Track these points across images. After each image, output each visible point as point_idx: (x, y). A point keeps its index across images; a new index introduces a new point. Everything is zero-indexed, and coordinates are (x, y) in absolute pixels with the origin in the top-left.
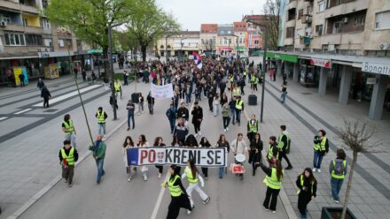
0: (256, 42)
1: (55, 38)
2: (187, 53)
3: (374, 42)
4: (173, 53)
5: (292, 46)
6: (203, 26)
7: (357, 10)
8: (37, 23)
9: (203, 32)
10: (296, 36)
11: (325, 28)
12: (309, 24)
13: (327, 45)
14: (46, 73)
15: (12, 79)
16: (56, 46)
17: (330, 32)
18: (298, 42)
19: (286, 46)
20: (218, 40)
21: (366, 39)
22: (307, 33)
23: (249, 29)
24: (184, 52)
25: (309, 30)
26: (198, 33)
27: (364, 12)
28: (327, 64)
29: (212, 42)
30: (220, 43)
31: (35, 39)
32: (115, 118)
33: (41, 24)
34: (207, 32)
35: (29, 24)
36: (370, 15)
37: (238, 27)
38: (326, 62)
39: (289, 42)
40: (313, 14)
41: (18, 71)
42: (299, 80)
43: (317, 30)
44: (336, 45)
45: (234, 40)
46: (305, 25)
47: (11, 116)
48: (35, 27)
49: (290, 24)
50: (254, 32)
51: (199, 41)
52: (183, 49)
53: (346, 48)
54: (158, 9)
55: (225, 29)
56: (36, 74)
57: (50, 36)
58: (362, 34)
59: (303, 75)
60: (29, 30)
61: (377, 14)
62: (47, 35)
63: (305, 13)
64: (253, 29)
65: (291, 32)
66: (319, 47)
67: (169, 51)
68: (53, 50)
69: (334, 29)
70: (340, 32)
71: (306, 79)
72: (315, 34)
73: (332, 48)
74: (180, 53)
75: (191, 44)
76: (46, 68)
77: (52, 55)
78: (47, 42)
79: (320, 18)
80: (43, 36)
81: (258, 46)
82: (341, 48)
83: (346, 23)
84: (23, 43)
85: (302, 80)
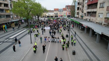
0: (69, 14)
1: (14, 15)
2: (50, 17)
3: (98, 20)
4: (46, 17)
5: (78, 17)
6: (55, 9)
7: (94, 11)
8: (9, 12)
9: (54, 11)
10: (79, 15)
11: (87, 14)
12: (83, 12)
13: (87, 19)
14: (11, 26)
15: (2, 28)
16: (14, 17)
17: (88, 15)
18: (80, 16)
19: (77, 17)
20: (59, 13)
21: (96, 19)
22: (82, 15)
23: (67, 10)
24: (49, 16)
25: (83, 14)
26: (53, 11)
27: (96, 12)
28: (86, 27)
29: (57, 13)
30: (59, 14)
31: (8, 16)
32: (31, 43)
33: (10, 12)
34: (56, 11)
35: (7, 12)
36: (97, 13)
37: (64, 9)
38: (86, 26)
39: (77, 16)
40: (84, 10)
41: (4, 26)
42: (80, 28)
43: (85, 14)
44: (89, 19)
45: (63, 13)
46: (82, 12)
47: (3, 42)
48: (8, 13)
49: (78, 11)
50: (68, 11)
51: (53, 13)
52: (49, 15)
53: (92, 20)
54: (42, 7)
55: (61, 10)
56: (8, 26)
57: (12, 15)
58: (95, 18)
59: (81, 27)
60: (7, 14)
61: (99, 13)
62: (11, 15)
63: (82, 9)
64: (68, 10)
65: (78, 13)
66: (85, 19)
67: (45, 16)
68: (13, 19)
69: (89, 15)
70: (90, 16)
71: (82, 28)
72: (84, 15)
73: (88, 20)
74: (48, 17)
75: (51, 14)
76: (11, 24)
77: (13, 21)
78: (11, 17)
79: (85, 11)
80: (10, 15)
81: (70, 15)
82: (91, 20)
83: (92, 14)
84: (5, 18)
85: (81, 28)
